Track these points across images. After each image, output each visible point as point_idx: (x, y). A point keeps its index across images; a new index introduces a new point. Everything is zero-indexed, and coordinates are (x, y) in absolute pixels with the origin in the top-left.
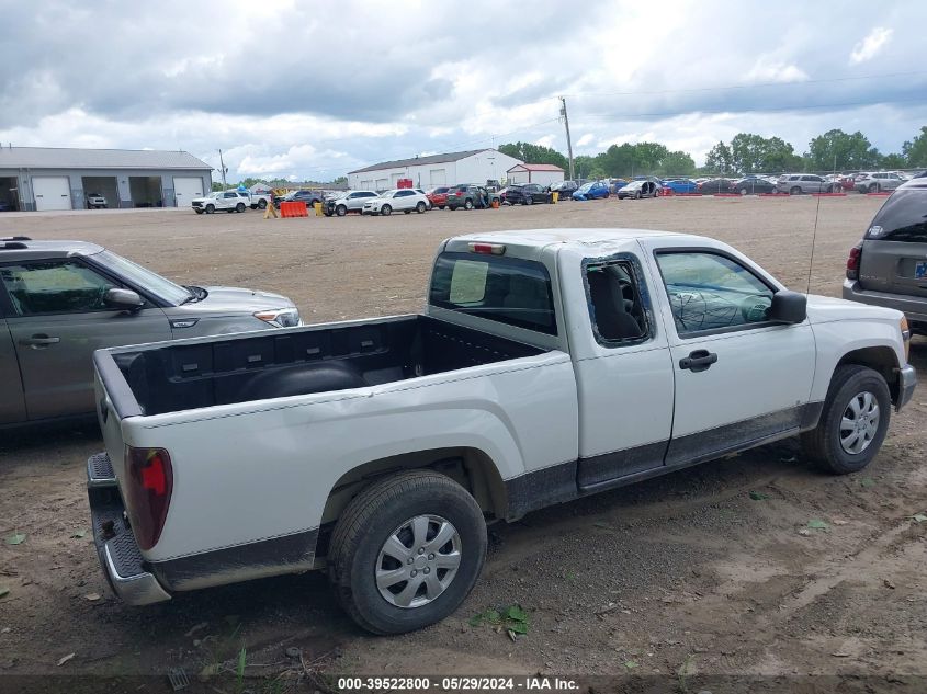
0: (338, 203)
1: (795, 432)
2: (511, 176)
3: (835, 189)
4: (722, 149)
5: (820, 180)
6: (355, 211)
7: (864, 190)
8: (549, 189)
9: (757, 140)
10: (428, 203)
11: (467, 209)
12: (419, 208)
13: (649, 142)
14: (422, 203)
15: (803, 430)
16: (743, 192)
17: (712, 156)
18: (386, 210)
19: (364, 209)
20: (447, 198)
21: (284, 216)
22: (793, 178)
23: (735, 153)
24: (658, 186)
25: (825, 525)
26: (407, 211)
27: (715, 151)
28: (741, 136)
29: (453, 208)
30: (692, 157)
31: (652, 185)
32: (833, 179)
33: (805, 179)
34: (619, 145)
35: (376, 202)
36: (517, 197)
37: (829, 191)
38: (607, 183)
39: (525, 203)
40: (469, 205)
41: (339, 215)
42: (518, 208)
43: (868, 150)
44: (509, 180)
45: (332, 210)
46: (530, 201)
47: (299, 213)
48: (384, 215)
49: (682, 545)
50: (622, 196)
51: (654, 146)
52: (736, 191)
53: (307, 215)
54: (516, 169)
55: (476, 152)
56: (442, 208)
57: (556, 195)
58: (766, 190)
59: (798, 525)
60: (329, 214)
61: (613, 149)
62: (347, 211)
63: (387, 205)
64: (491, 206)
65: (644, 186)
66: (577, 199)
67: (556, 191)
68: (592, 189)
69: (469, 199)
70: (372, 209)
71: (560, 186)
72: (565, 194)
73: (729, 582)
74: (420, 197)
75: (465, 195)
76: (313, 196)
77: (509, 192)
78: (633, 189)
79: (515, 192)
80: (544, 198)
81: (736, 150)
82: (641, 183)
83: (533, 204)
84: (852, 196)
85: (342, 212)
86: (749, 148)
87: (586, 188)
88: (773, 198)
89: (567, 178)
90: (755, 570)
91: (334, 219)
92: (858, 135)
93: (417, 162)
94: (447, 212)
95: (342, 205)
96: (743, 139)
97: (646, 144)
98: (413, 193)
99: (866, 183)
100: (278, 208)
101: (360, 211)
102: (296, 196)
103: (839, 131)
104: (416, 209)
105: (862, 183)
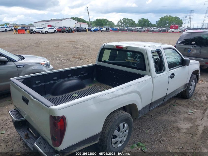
0: (33, 30)
1: (183, 90)
2: (76, 25)
3: (146, 31)
4: (121, 21)
5: (143, 29)
6: (38, 32)
7: (151, 31)
8: (86, 29)
9: (128, 19)
10: (57, 31)
11: (66, 32)
12: (55, 32)
13: (105, 19)
14: (55, 31)
15: (184, 90)
16: (127, 31)
17: (118, 22)
18: (46, 32)
19: (41, 32)
20: (61, 30)
21: (19, 33)
22: (137, 28)
23: (123, 22)
24: (109, 29)
25: (193, 112)
26: (52, 33)
27: (119, 21)
28: (124, 18)
29: (63, 32)
30: (114, 23)
31: (108, 29)
32: (145, 28)
33: (140, 28)
34: (98, 19)
35: (44, 30)
36: (78, 30)
37: (144, 31)
38: (98, 28)
39: (80, 32)
40: (67, 32)
41: (34, 33)
42: (78, 33)
43: (149, 23)
44: (75, 26)
45: (32, 32)
46: (81, 31)
47: (23, 33)
48: (46, 33)
49: (166, 120)
50: (102, 31)
51: (106, 19)
52: (126, 31)
53: (25, 33)
54: (77, 23)
55: (66, 19)
56: (60, 32)
57: (87, 30)
58: (132, 31)
59: (187, 112)
60: (31, 33)
61: (97, 20)
62: (36, 32)
63: (46, 31)
64: (72, 32)
65: (107, 29)
66: (92, 31)
67: (87, 29)
68: (95, 29)
69: (67, 30)
70: (43, 32)
71: (87, 28)
72: (89, 30)
73: (182, 129)
74: (55, 29)
75: (66, 29)
76: (26, 28)
77: (76, 29)
78: (104, 29)
79: (78, 29)
80: (84, 31)
81: (123, 21)
82: (106, 28)
83: (82, 32)
84: (149, 32)
85: (35, 32)
86: (126, 21)
87: (94, 29)
88: (134, 32)
89: (89, 26)
90: (186, 125)
91: (32, 34)
92: (147, 19)
93: (51, 20)
94: (61, 33)
95: (35, 31)
96: (125, 19)
97: (104, 19)
98: (53, 28)
99: (152, 30)
100: (17, 31)
101: (39, 33)
102: (21, 28)
103: (144, 18)
104: (54, 32)
105: (151, 30)
